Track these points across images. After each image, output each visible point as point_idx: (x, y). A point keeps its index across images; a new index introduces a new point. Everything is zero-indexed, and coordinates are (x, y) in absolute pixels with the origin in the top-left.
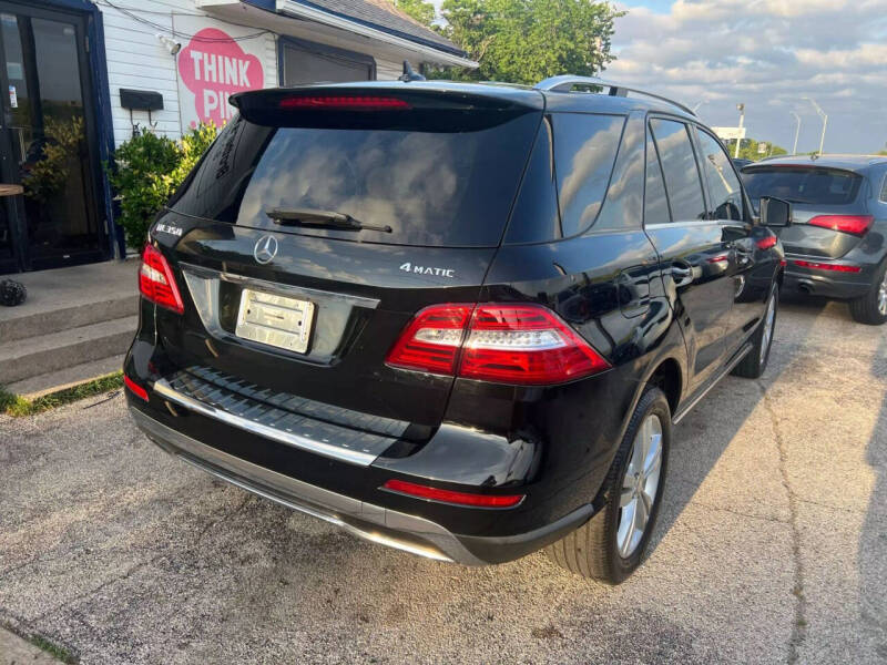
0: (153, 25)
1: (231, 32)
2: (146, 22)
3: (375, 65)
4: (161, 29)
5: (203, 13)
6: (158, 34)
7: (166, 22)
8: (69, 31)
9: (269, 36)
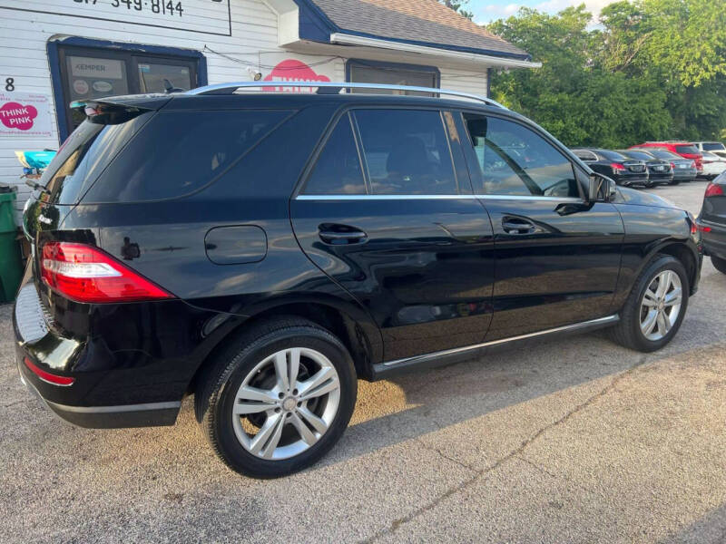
0: (243, 62)
1: (306, 60)
2: (237, 61)
3: (439, 73)
4: (250, 64)
5: (284, 50)
6: (248, 67)
7: (255, 59)
8: (185, 72)
9: (340, 61)
